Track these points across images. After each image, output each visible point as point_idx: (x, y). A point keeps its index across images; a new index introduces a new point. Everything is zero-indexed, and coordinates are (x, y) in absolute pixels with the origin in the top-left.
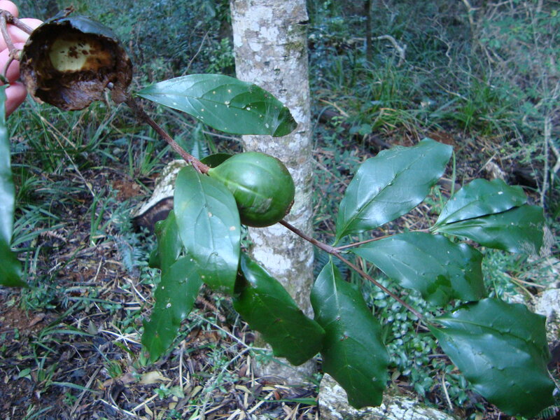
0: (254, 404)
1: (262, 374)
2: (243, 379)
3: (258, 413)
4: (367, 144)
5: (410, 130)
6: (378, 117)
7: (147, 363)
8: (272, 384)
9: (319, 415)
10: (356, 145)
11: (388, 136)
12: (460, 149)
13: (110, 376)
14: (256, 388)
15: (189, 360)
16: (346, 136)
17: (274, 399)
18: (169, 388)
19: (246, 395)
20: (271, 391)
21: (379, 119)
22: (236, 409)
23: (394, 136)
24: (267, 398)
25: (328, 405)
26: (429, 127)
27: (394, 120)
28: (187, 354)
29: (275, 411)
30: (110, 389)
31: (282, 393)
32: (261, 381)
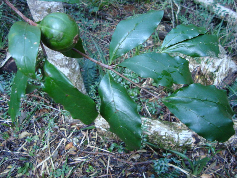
0: (69, 134)
1: (70, 121)
2: (62, 125)
3: (72, 137)
4: (98, 16)
5: (115, 6)
6: (100, 3)
7: (19, 129)
8: (75, 124)
9: (97, 132)
10: (93, 17)
11: (106, 11)
12: (138, 11)
13: (4, 139)
14: (69, 128)
15: (38, 123)
16: (88, 14)
17: (77, 130)
18: (32, 137)
19: (65, 132)
20: (75, 127)
21: (101, 4)
22: (62, 138)
23: (109, 10)
24: (74, 130)
25: (100, 127)
26: (123, 4)
27: (108, 3)
28: (36, 121)
29: (79, 135)
30: (5, 145)
31: (80, 127)
32: (70, 124)
